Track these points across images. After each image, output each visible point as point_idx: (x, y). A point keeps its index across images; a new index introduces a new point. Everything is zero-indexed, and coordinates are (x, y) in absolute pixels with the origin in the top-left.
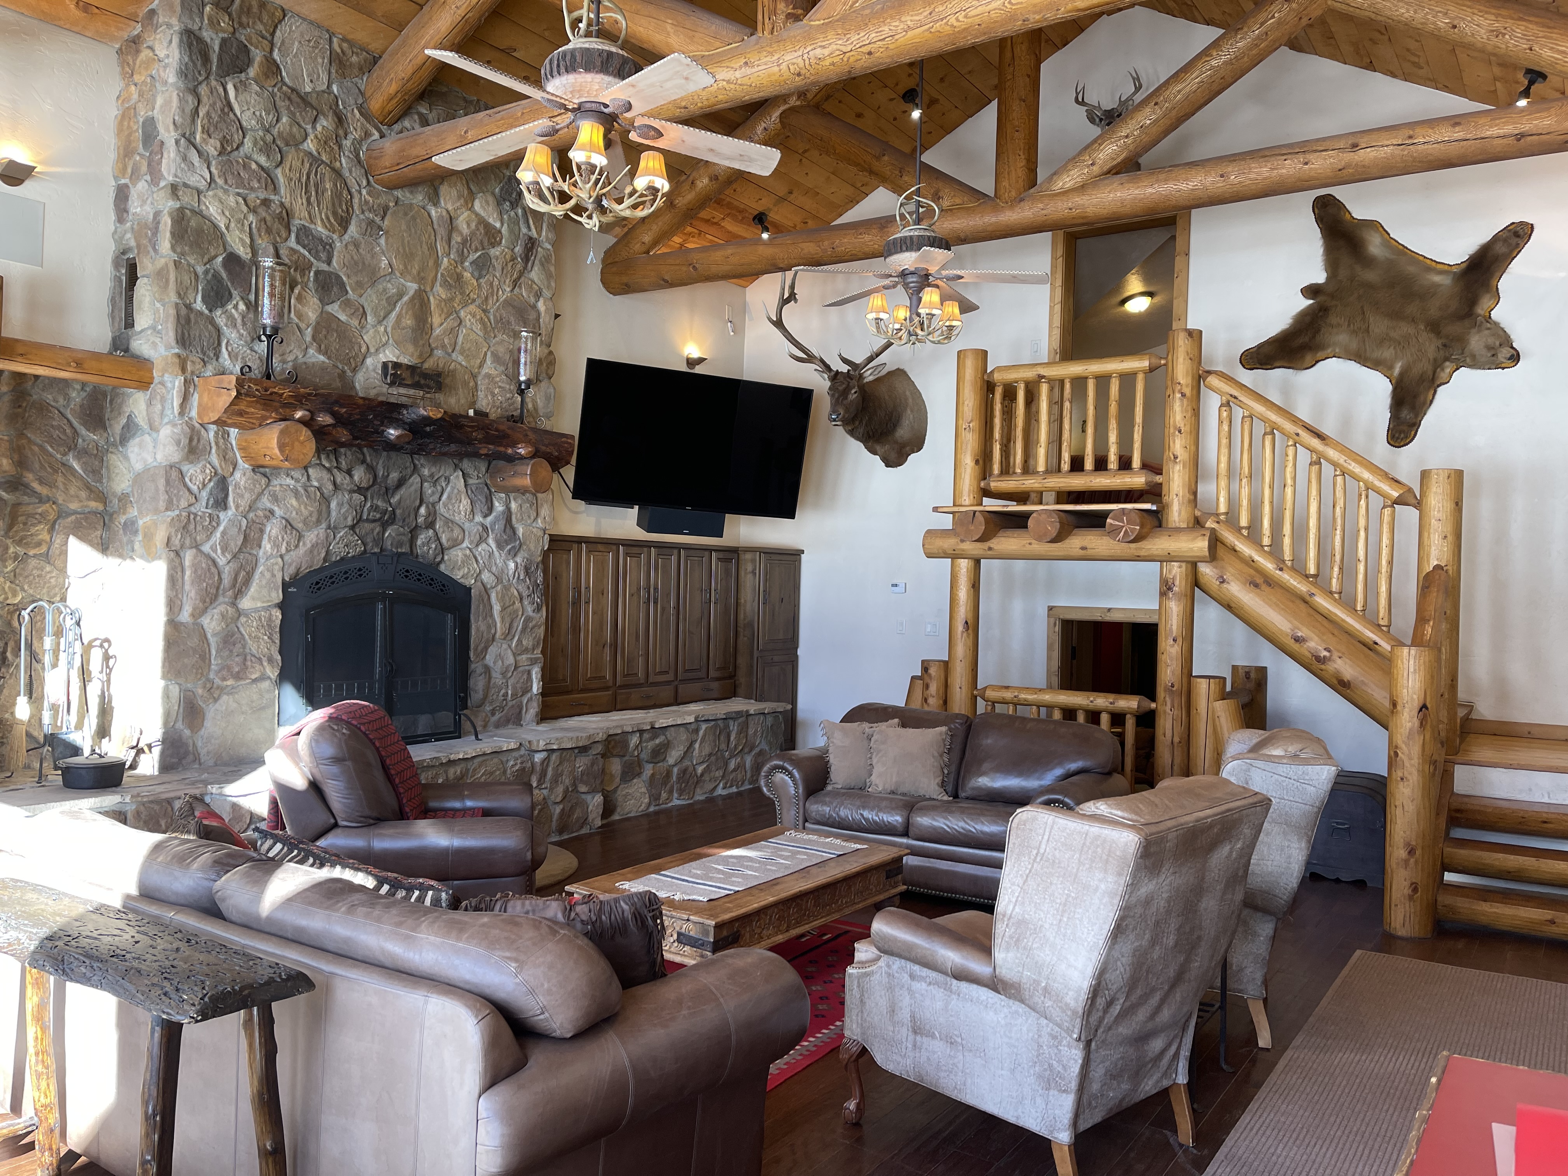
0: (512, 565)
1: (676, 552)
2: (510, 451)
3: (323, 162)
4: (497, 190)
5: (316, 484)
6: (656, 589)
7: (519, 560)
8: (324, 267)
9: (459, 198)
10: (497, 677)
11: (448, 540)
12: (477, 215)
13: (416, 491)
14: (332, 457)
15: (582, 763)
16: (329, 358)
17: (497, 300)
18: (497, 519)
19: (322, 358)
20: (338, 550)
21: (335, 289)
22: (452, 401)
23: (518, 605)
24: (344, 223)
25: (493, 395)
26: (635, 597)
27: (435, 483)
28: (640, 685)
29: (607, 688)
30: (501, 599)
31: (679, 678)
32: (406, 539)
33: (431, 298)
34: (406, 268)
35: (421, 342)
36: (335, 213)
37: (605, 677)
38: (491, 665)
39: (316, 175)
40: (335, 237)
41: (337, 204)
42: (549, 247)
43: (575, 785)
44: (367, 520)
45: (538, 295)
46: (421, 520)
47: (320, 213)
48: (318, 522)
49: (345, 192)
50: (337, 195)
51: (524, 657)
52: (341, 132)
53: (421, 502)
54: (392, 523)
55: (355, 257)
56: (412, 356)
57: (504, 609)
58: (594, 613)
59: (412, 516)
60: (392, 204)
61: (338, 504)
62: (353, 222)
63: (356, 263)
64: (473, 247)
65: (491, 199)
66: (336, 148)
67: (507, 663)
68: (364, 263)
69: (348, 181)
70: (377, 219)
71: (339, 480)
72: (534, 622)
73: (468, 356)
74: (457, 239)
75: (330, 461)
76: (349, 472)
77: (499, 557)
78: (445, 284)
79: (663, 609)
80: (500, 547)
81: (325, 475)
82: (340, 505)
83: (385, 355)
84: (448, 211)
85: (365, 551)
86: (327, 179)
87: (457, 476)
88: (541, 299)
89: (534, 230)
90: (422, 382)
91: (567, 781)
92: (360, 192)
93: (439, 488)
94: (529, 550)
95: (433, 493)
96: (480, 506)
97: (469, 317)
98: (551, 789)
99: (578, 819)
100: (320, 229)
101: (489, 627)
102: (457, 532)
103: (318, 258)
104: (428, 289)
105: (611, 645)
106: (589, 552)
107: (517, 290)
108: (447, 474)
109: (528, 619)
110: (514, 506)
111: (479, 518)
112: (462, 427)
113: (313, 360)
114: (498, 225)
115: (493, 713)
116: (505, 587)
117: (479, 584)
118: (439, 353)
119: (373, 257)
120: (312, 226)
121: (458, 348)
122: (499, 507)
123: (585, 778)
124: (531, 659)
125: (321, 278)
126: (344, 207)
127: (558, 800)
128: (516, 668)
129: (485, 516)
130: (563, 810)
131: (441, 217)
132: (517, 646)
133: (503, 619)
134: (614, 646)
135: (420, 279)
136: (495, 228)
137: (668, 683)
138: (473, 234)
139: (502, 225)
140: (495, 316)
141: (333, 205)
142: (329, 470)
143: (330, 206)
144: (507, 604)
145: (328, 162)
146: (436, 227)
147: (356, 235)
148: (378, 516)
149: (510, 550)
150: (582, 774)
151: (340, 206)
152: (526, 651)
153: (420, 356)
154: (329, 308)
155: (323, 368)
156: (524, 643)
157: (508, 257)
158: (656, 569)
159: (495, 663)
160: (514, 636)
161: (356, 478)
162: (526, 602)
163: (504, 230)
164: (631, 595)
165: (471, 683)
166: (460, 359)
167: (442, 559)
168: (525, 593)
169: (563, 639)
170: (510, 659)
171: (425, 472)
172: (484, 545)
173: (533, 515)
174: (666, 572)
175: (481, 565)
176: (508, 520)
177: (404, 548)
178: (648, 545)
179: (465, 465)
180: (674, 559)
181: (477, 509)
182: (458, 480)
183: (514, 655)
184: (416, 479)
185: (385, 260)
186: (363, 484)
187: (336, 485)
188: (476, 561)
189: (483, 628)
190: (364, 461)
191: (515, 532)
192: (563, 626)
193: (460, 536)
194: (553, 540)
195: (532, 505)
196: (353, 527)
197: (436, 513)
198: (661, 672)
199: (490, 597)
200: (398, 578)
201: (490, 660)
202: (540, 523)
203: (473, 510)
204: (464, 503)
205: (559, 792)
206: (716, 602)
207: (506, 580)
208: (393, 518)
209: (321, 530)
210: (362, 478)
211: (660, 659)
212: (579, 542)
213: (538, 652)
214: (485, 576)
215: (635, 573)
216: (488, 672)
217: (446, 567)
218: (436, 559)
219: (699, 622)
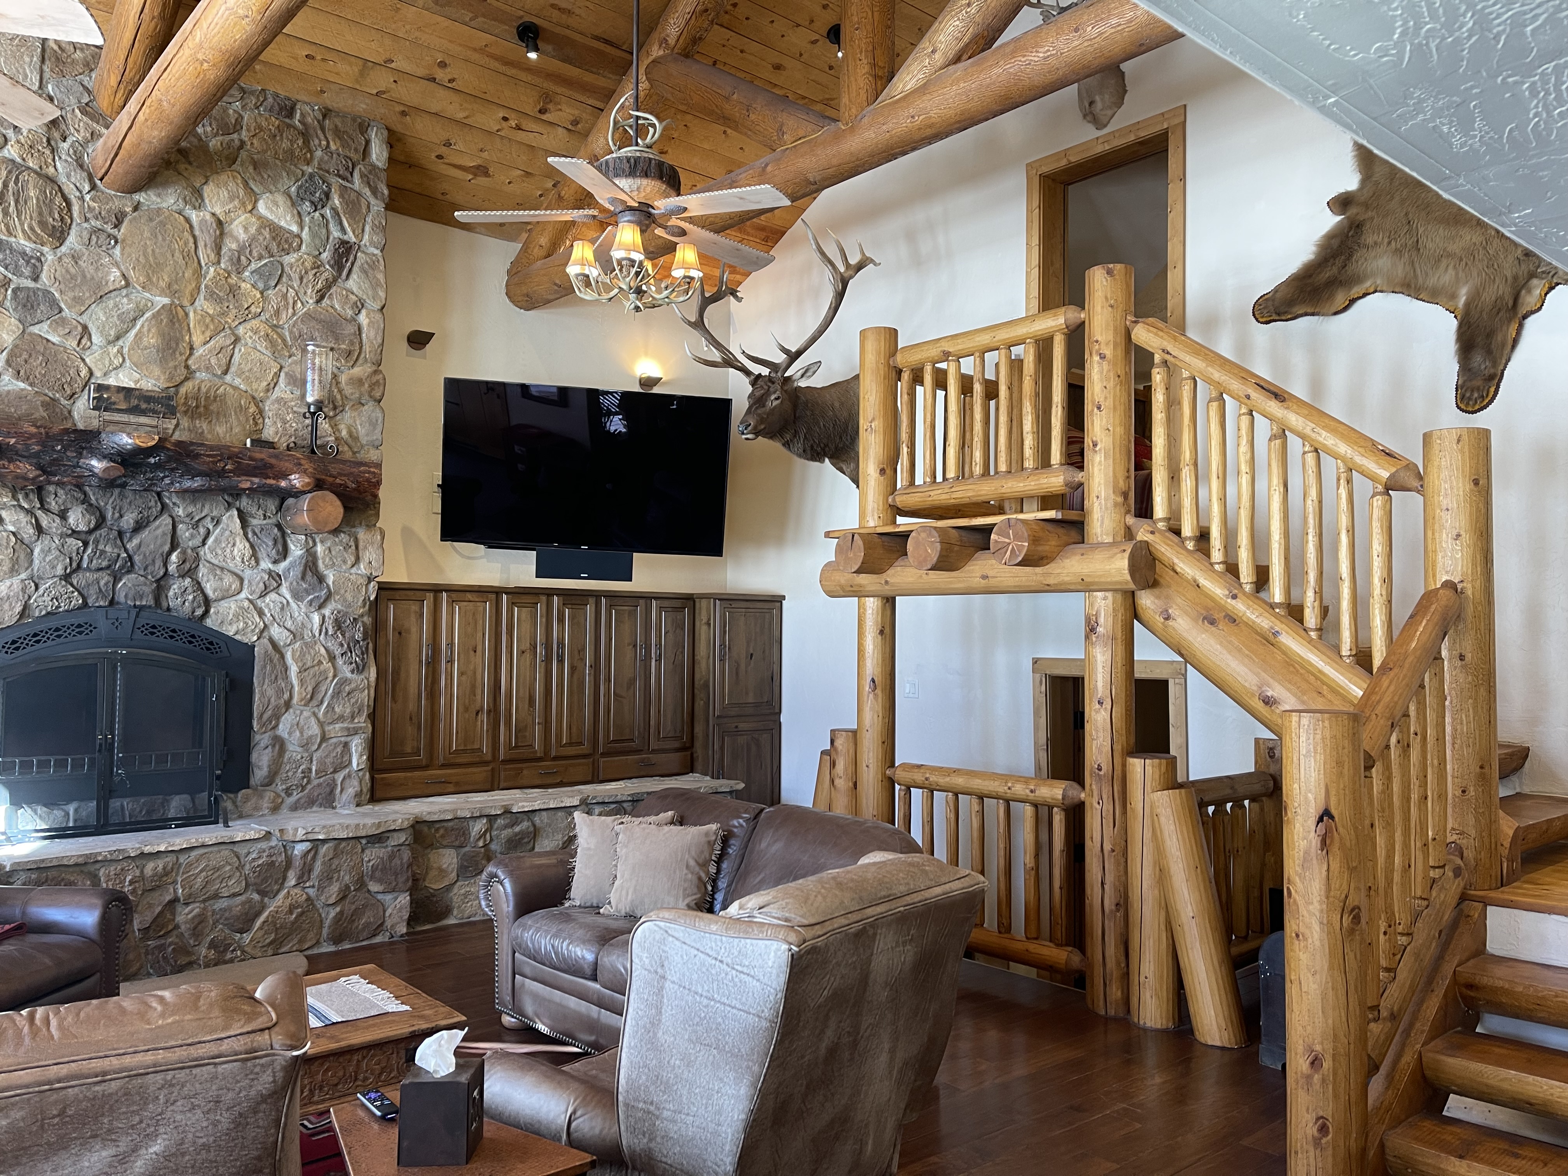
0: (316, 618)
1: (592, 601)
2: (283, 484)
3: (29, 168)
4: (293, 189)
5: (12, 528)
6: (561, 644)
7: (327, 612)
8: (30, 284)
9: (232, 199)
10: (294, 750)
11: (215, 591)
12: (260, 217)
13: (164, 534)
14: (34, 497)
15: (373, 855)
16: (31, 385)
17: (294, 314)
18: (292, 565)
19: (22, 385)
20: (43, 602)
21: (42, 307)
22: (220, 430)
23: (327, 665)
24: (59, 235)
25: (285, 422)
26: (528, 656)
27: (196, 526)
28: (540, 759)
29: (486, 763)
30: (300, 658)
31: (601, 750)
32: (148, 589)
33: (191, 315)
34: (149, 279)
35: (171, 364)
36: (42, 224)
37: (480, 750)
38: (286, 736)
39: (16, 184)
40: (46, 249)
41: (45, 212)
42: (377, 252)
43: (361, 884)
44: (88, 569)
45: (359, 306)
46: (172, 568)
48: (13, 571)
49: (58, 200)
50: (45, 203)
51: (338, 726)
52: (56, 135)
53: (173, 549)
54: (129, 572)
55: (72, 271)
56: (158, 379)
57: (302, 670)
58: (461, 674)
59: (159, 563)
60: (128, 209)
61: (42, 550)
62: (73, 232)
63: (73, 277)
64: (255, 254)
65: (280, 199)
66: (47, 152)
67: (308, 733)
68: (84, 276)
69: (64, 188)
70: (108, 228)
71: (44, 523)
72: (353, 685)
73: (248, 378)
74: (230, 245)
75: (30, 501)
76: (63, 515)
77: (298, 610)
78: (213, 297)
79: (573, 669)
80: (297, 596)
81: (23, 518)
82: (46, 552)
83: (117, 379)
84: (213, 214)
85: (85, 604)
86: (31, 186)
87: (232, 516)
88: (364, 312)
89: (351, 234)
90: (144, 406)
91: (347, 878)
92: (82, 199)
93: (202, 531)
94: (345, 600)
95: (192, 536)
96: (266, 550)
97: (249, 333)
98: (321, 889)
99: (367, 925)
100: (22, 242)
101: (280, 692)
102: (228, 579)
103: (17, 272)
104: (186, 303)
105: (489, 712)
106: (452, 602)
107: (326, 302)
108: (215, 513)
109: (345, 681)
110: (320, 549)
111: (266, 564)
112: (197, 456)
113: (10, 387)
114: (295, 228)
115: (288, 792)
116: (306, 644)
117: (265, 641)
118: (201, 375)
119: (97, 269)
120: (12, 239)
121: (233, 369)
122: (296, 551)
123: (378, 874)
124: (348, 729)
125: (21, 295)
126: (57, 216)
127: (332, 901)
128: (324, 739)
129: (275, 562)
130: (341, 913)
131: (203, 222)
132: (326, 713)
133: (302, 682)
134: (494, 711)
135: (171, 291)
136: (290, 232)
137: (584, 756)
138: (253, 239)
139: (302, 229)
140: (291, 332)
141: (40, 214)
142: (30, 512)
143: (35, 215)
144: (309, 664)
145: (36, 167)
146: (197, 233)
147: (78, 247)
148: (105, 564)
149: (311, 603)
150: (374, 869)
151: (51, 213)
152: (341, 718)
153: (170, 379)
154: (35, 329)
155: (21, 396)
156: (338, 709)
157: (308, 265)
158: (561, 620)
159: (290, 733)
160: (322, 702)
161: (71, 520)
162: (340, 661)
163: (305, 235)
164: (521, 653)
165: (254, 756)
166: (237, 382)
167: (206, 612)
168: (338, 652)
169: (412, 706)
170: (314, 729)
171: (180, 512)
172: (273, 596)
173: (351, 559)
174: (577, 624)
175: (268, 617)
176: (310, 565)
177: (149, 601)
178: (549, 593)
179: (244, 503)
180: (589, 609)
181: (262, 554)
182: (232, 520)
183: (321, 724)
184: (166, 520)
185: (115, 273)
186: (82, 527)
187: (39, 529)
188: (261, 613)
189: (270, 692)
190: (85, 501)
191: (321, 579)
192: (413, 690)
193: (235, 585)
194: (385, 588)
195: (347, 547)
196: (66, 577)
197: (197, 558)
198: (570, 744)
199: (282, 657)
200: (138, 635)
201: (283, 730)
202: (363, 568)
203: (255, 555)
204: (241, 547)
205: (333, 891)
206: (658, 660)
207: (307, 634)
208: (130, 566)
209: (16, 581)
210: (77, 518)
211: (570, 727)
212: (437, 590)
213: (362, 721)
214: (276, 631)
215: (527, 627)
216: (279, 744)
217: (209, 622)
218: (199, 612)
219: (631, 683)
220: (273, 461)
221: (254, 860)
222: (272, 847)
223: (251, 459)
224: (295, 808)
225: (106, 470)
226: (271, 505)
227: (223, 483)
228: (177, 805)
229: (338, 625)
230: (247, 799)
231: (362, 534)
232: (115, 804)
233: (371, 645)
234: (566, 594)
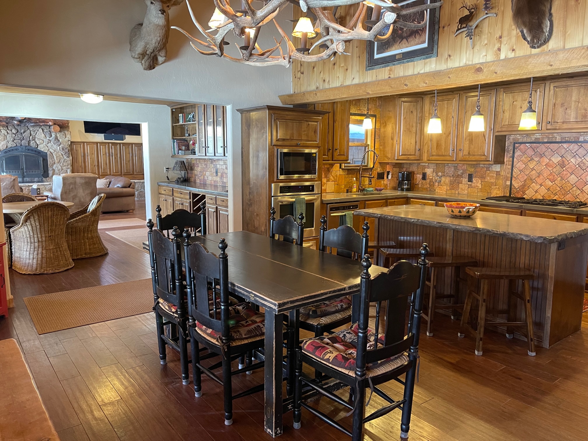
0: (58, 148)
1: (119, 145)
2: (48, 124)
5: (3, 133)
6: (112, 153)
7: (60, 147)
10: (57, 171)
11: (39, 143)
13: (29, 133)
14: (6, 128)
18: (53, 138)
20: (10, 145)
23: (61, 156)
26: (105, 155)
27: (34, 131)
30: (56, 155)
32: (27, 143)
44: (16, 139)
46: (31, 139)
48: (4, 140)
53: (31, 135)
54: (23, 140)
57: (57, 157)
58: (90, 158)
59: (28, 138)
67: (59, 168)
71: (8, 132)
72: (67, 160)
76: (11, 130)
77: (55, 146)
79: (115, 158)
80: (54, 144)
81: (5, 131)
82: (9, 137)
85: (17, 145)
94: (64, 145)
95: (34, 133)
101: (53, 161)
102: (41, 141)
106: (87, 145)
108: (38, 129)
109: (65, 159)
110: (58, 135)
111: (48, 138)
112: (32, 120)
117: (49, 152)
122: (53, 136)
124: (67, 168)
128: (62, 169)
129: (50, 138)
132: (62, 165)
133: (57, 159)
134: (98, 165)
142: (6, 130)
148: (19, 139)
149: (57, 145)
152: (65, 166)
156: (64, 164)
158: (112, 148)
160: (61, 163)
161: (13, 131)
162: (64, 156)
164: (103, 155)
165: (49, 172)
167: (38, 147)
168: (63, 154)
169: (80, 164)
170: (60, 168)
171: (31, 129)
172: (50, 144)
173: (64, 137)
174: (116, 150)
175: (49, 148)
176: (56, 138)
177: (27, 145)
178: (109, 143)
179: (43, 127)
180: (118, 146)
181: (47, 136)
182: (41, 130)
183: (61, 167)
184: (29, 131)
186: (15, 133)
187: (8, 133)
188: (48, 147)
189: (51, 161)
190: (15, 128)
191: (59, 141)
192: (80, 161)
193: (42, 142)
194: (71, 142)
195: (63, 135)
196: (13, 141)
197: (35, 137)
198: (116, 173)
199: (53, 155)
200: (26, 151)
201: (54, 167)
202: (67, 139)
203: (45, 136)
204: (43, 135)
206: (135, 157)
207: (57, 151)
209: (5, 142)
210: (14, 131)
211: (115, 169)
212: (84, 143)
213: (69, 166)
214: (51, 150)
215: (104, 150)
216: (54, 170)
217: (38, 148)
218: (36, 147)
219: (129, 161)
220: (46, 121)
223: (42, 121)
225: (17, 123)
226: (48, 127)
227: (37, 124)
228: (36, 179)
229: (63, 149)
230: (48, 179)
231: (66, 132)
232: (25, 179)
233: (70, 153)
234: (113, 144)
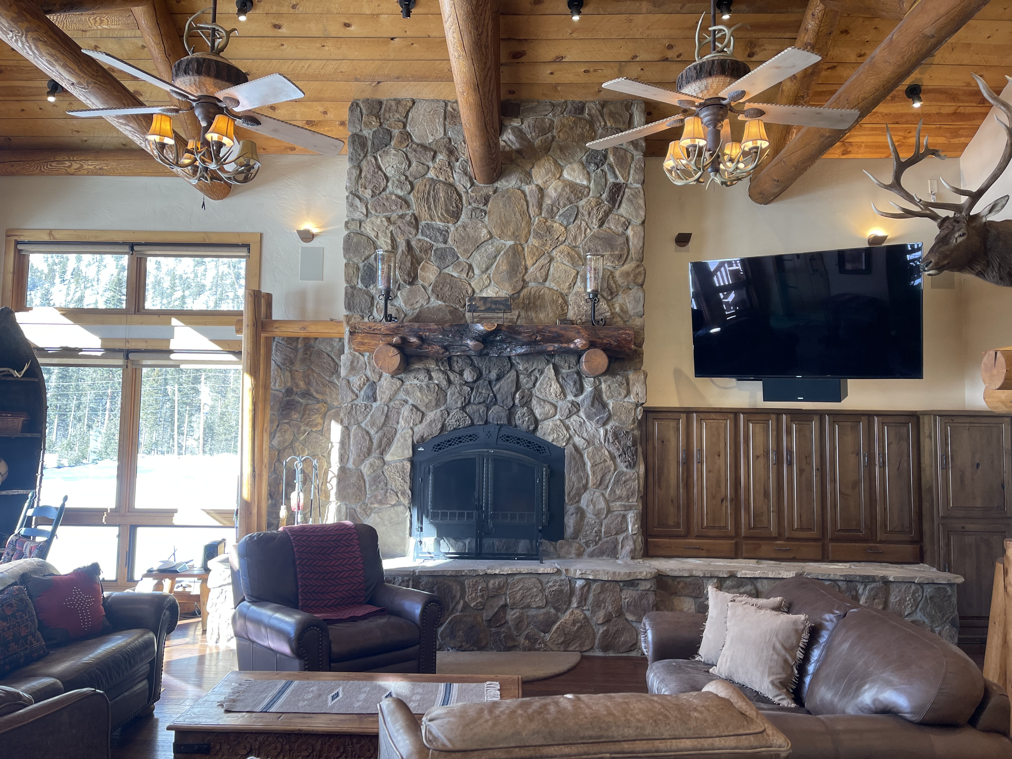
0: (602, 431)
1: (816, 418)
2: (572, 346)
3: (439, 181)
4: (584, 158)
5: (436, 382)
6: (790, 452)
7: (608, 427)
8: (443, 246)
9: (547, 174)
10: (590, 517)
11: (540, 415)
12: (564, 181)
13: (512, 381)
14: (446, 364)
15: (628, 595)
16: (444, 302)
17: (585, 237)
18: (586, 397)
19: (440, 302)
20: (451, 422)
21: (449, 258)
22: (542, 316)
23: (609, 462)
24: (456, 216)
25: (579, 307)
26: (762, 460)
27: (529, 375)
28: (775, 539)
29: (731, 538)
30: (592, 458)
31: (829, 536)
32: (504, 414)
33: (526, 249)
34: (502, 232)
35: (515, 280)
36: (447, 211)
37: (726, 527)
38: (585, 508)
39: (434, 191)
40: (450, 225)
41: (449, 204)
42: (639, 186)
43: (620, 613)
44: (474, 404)
45: (627, 224)
46: (517, 401)
47: (437, 213)
48: (437, 405)
49: (455, 195)
50: (448, 198)
51: (618, 503)
52: (453, 159)
53: (517, 389)
54: (495, 404)
55: (463, 234)
56: (507, 290)
57: (594, 465)
58: (708, 471)
59: (510, 398)
60: (491, 193)
61: (451, 393)
62: (463, 213)
63: (463, 238)
64: (561, 204)
65: (576, 166)
66: (449, 170)
67: (599, 507)
68: (469, 237)
69: (458, 188)
70: (481, 206)
71: (452, 378)
72: (627, 477)
73: (558, 282)
74: (548, 201)
75: (444, 367)
76: (461, 374)
77: (590, 426)
78: (538, 235)
79: (801, 471)
80: (589, 417)
81: (441, 376)
82: (453, 394)
83: (487, 293)
84: (537, 185)
85: (472, 423)
86: (441, 191)
87: (549, 368)
88: (630, 228)
89: (621, 178)
90: (494, 307)
91: (610, 608)
92: (467, 192)
93: (533, 378)
94: (621, 420)
95: (528, 382)
96: (570, 388)
97: (559, 254)
98: (593, 612)
99: (625, 642)
100: (438, 223)
101: (580, 479)
102: (548, 407)
103: (436, 241)
104: (523, 242)
105: (732, 500)
106: (700, 421)
107: (606, 225)
108: (540, 367)
109: (621, 474)
110: (603, 386)
111: (570, 397)
112: (520, 333)
113: (434, 305)
114: (585, 183)
115: (587, 544)
116: (596, 448)
117: (570, 446)
118: (532, 284)
119: (475, 231)
120: (434, 222)
121: (549, 278)
122: (588, 388)
123: (631, 608)
124: (625, 506)
125: (438, 253)
126: (454, 205)
127: (600, 621)
128: (609, 511)
129: (576, 396)
130: (607, 631)
131: (531, 191)
132: (610, 494)
133: (594, 473)
134: (736, 499)
135: (515, 236)
136: (582, 186)
137: (814, 540)
138: (560, 195)
139: (590, 182)
140: (583, 249)
141: (446, 205)
142: (445, 373)
143: (443, 207)
144: (598, 461)
145: (443, 179)
146: (529, 198)
147: (466, 220)
148: (482, 400)
149: (598, 421)
150: (629, 604)
151: (451, 204)
152: (620, 498)
153: (514, 288)
154: (446, 271)
155: (439, 309)
156: (618, 492)
157: (593, 204)
159: (587, 506)
160: (607, 487)
161: (465, 376)
162: (618, 460)
163: (592, 186)
164: (756, 457)
165: (566, 519)
166: (552, 285)
167: (536, 428)
168: (617, 454)
169: (672, 492)
170: (602, 504)
171: (521, 367)
172: (575, 417)
173: (624, 392)
174: (803, 437)
175: (572, 432)
176: (597, 397)
177: (504, 421)
178: (779, 413)
179: (557, 359)
180: (814, 425)
181: (568, 391)
182: (550, 371)
183: (607, 502)
184: (513, 373)
185: (485, 231)
186: (470, 380)
187: (449, 382)
188: (567, 428)
189: (574, 479)
190: (472, 365)
191: (604, 406)
192: (673, 481)
193: (552, 411)
194: (648, 411)
195: (620, 385)
196: (463, 408)
197: (531, 395)
198: (801, 529)
199: (582, 456)
200: (500, 442)
201: (583, 503)
202: (632, 399)
203: (563, 392)
204: (555, 387)
205: (601, 615)
206: (883, 466)
207: (597, 442)
208: (495, 401)
209: (438, 411)
210: (468, 376)
211: (800, 516)
212: (688, 412)
213: (634, 501)
214: (577, 439)
215: (760, 438)
216: (581, 513)
217: (539, 434)
218: (532, 428)
219: (856, 484)
220: (563, 332)
221: (551, 586)
222: (562, 580)
223: (550, 332)
224: (591, 555)
225: (475, 345)
226: (573, 360)
227: (538, 348)
228: (523, 545)
229: (616, 436)
230: (562, 547)
231: (632, 376)
233: (640, 450)
234: (794, 414)
